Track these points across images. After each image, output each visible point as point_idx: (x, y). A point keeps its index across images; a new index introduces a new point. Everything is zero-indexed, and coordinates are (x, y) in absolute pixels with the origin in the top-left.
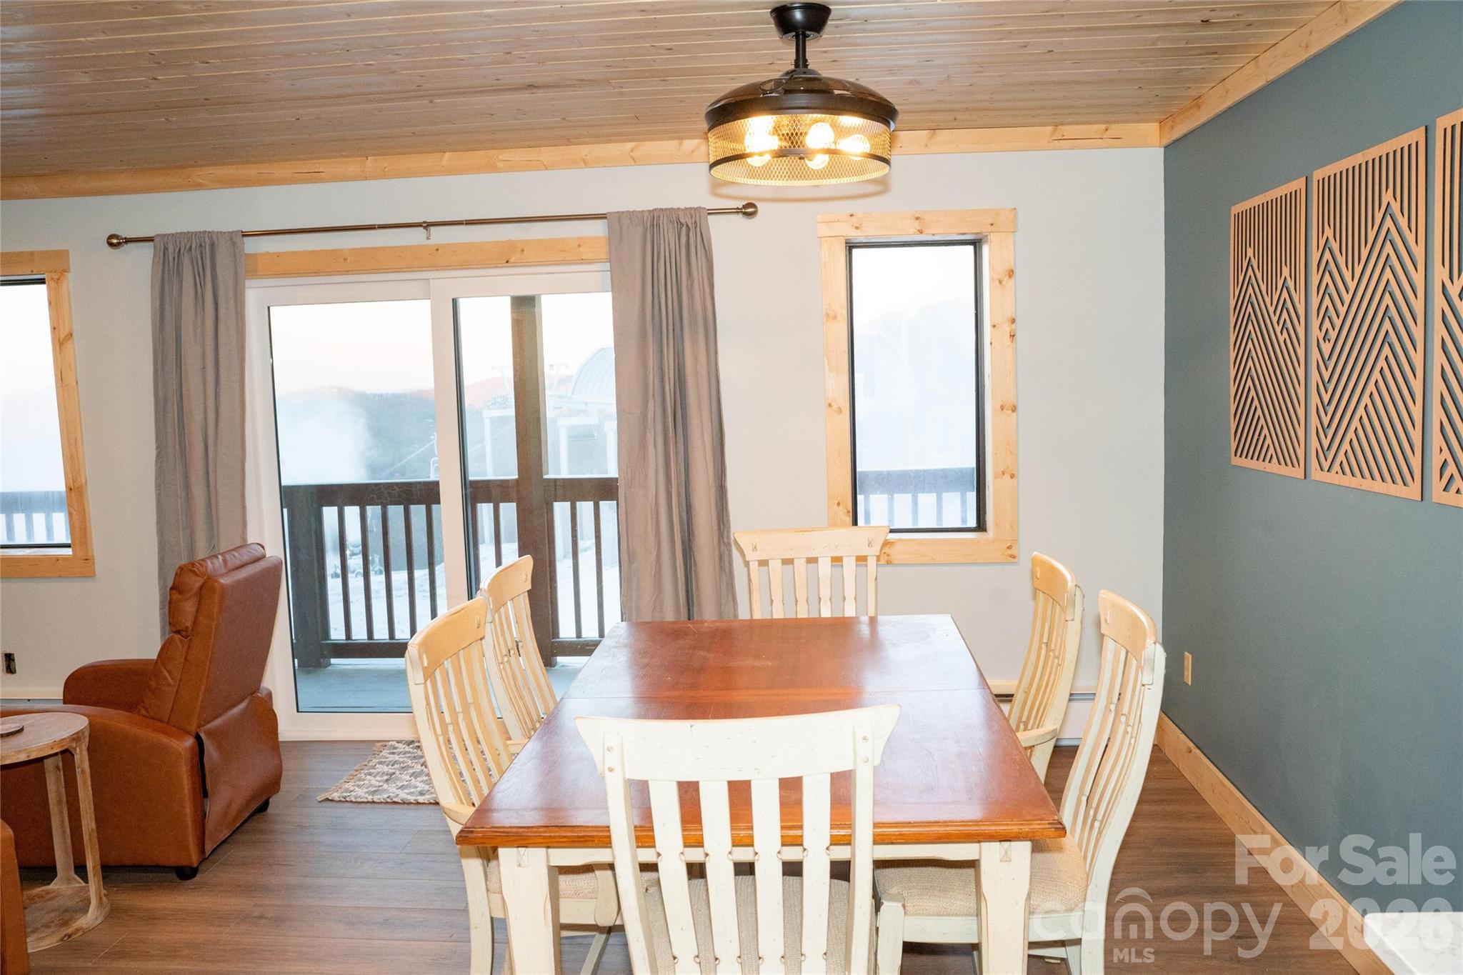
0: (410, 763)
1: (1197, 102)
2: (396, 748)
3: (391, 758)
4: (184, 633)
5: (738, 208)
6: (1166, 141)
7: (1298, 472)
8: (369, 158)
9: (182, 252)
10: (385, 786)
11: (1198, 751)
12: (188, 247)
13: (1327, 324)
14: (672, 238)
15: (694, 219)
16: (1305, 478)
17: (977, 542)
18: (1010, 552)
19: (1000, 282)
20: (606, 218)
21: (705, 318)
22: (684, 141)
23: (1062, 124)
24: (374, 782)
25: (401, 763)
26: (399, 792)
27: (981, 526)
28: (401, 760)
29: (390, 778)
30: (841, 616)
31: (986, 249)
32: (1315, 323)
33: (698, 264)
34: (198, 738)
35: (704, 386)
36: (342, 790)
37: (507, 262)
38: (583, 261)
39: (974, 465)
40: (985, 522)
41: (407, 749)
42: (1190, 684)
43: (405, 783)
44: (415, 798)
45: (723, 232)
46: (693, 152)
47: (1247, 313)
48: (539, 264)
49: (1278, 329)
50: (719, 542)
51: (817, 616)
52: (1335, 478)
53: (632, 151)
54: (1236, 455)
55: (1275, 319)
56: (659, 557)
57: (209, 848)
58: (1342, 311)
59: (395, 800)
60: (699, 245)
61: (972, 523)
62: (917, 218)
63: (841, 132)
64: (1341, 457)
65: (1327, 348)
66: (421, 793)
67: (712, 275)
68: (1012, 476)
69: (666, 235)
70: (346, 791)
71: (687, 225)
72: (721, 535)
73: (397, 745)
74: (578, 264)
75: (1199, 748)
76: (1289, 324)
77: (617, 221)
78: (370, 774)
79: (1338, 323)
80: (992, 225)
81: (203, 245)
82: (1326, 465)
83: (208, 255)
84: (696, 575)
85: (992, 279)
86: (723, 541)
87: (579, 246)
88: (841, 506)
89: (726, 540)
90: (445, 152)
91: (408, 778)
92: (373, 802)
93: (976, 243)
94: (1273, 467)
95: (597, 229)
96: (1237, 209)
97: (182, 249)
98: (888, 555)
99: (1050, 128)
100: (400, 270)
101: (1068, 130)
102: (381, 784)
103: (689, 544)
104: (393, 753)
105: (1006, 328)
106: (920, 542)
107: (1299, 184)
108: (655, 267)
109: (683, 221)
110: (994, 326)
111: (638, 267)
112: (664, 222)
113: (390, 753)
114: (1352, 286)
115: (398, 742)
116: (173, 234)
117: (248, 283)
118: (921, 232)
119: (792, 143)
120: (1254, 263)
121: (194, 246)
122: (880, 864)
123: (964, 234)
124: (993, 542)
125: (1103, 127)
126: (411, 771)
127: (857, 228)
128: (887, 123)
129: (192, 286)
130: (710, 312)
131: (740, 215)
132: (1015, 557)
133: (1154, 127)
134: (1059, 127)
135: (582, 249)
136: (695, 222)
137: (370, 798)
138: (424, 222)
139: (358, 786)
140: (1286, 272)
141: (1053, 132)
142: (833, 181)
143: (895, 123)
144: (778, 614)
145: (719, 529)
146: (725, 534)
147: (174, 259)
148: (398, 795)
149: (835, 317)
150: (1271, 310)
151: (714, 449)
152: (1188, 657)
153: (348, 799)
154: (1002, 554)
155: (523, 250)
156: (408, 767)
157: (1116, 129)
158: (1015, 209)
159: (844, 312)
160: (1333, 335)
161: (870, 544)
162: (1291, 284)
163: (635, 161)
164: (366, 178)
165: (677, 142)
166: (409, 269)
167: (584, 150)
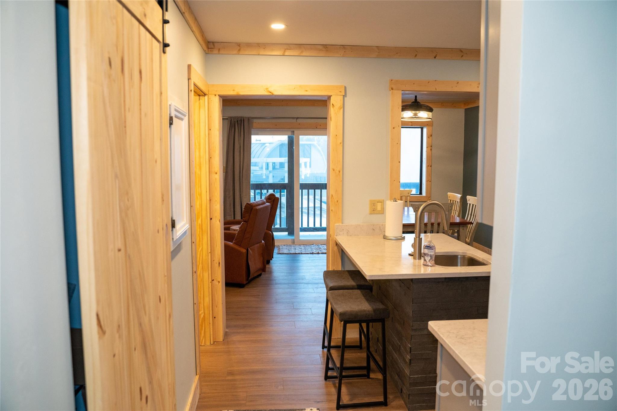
6: (465, 108)
9: (235, 121)
17: (422, 197)
18: (429, 199)
19: (429, 137)
31: (425, 129)
62: (411, 122)
80: (426, 124)
83: (243, 122)
93: (422, 128)
100: (289, 128)
101: (445, 104)
105: (430, 148)
110: (427, 147)
118: (412, 125)
121: (239, 120)
124: (425, 197)
125: (452, 104)
133: (463, 104)
138: (297, 117)
141: (441, 104)
155: (320, 125)
157: (455, 104)
164: (282, 106)
166: (292, 128)
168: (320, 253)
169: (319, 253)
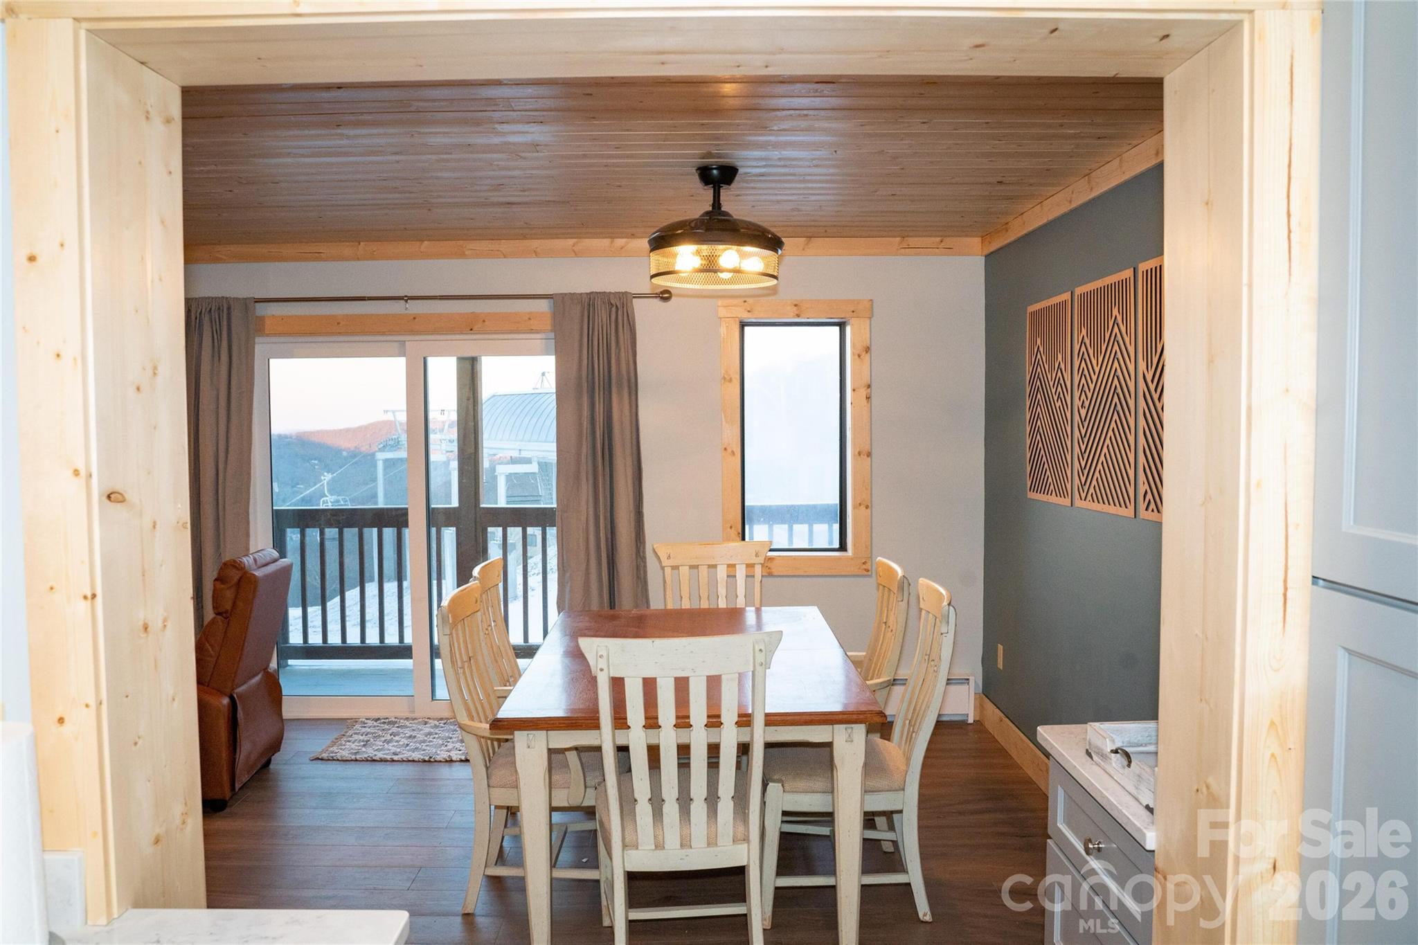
0: (380, 733)
1: (1006, 227)
2: (366, 723)
3: (364, 730)
4: (224, 615)
5: (657, 294)
6: (986, 252)
7: (1067, 502)
8: (362, 243)
9: (203, 313)
10: (364, 749)
11: (1007, 719)
12: (208, 310)
13: (1083, 396)
14: (604, 316)
15: (622, 301)
16: (1072, 506)
17: (839, 558)
18: (864, 567)
19: (859, 356)
20: (552, 298)
21: (629, 381)
22: (615, 240)
23: (908, 236)
24: (353, 746)
25: (373, 733)
26: (376, 753)
27: (843, 547)
28: (373, 731)
29: (366, 745)
30: (734, 607)
31: (848, 329)
32: (1077, 395)
33: (624, 337)
34: (232, 698)
35: (627, 432)
36: (329, 752)
37: (471, 330)
38: (532, 331)
39: (838, 502)
40: (846, 543)
41: (375, 724)
42: (1001, 668)
43: (381, 747)
44: (390, 757)
45: (644, 312)
46: (622, 248)
47: (1038, 386)
48: (496, 333)
49: (1056, 398)
50: (637, 557)
51: (716, 607)
52: (1088, 505)
53: (573, 246)
54: (1030, 490)
55: (1054, 391)
56: (587, 569)
57: (237, 786)
58: (1092, 387)
59: (374, 758)
60: (625, 322)
61: (837, 545)
62: (796, 305)
63: (743, 256)
64: (1092, 490)
65: (1083, 412)
66: (395, 754)
67: (635, 347)
68: (867, 507)
69: (600, 313)
70: (332, 752)
71: (617, 306)
72: (638, 551)
73: (366, 721)
74: (528, 333)
75: (1008, 718)
76: (1062, 395)
77: (561, 302)
78: (349, 741)
79: (1089, 396)
80: (853, 312)
81: (221, 308)
82: (1083, 496)
83: (225, 317)
84: (618, 582)
85: (853, 354)
86: (640, 555)
87: (530, 319)
88: (733, 529)
89: (641, 554)
90: (423, 241)
91: (381, 743)
92: (356, 760)
93: (842, 325)
94: (1053, 499)
95: (543, 306)
96: (1031, 309)
97: (203, 310)
98: (769, 568)
99: (898, 239)
100: (384, 334)
101: (913, 241)
102: (360, 748)
103: (612, 557)
104: (365, 727)
105: (863, 392)
106: (795, 558)
107: (1067, 296)
108: (590, 338)
109: (613, 302)
110: (854, 390)
111: (577, 337)
112: (598, 303)
113: (362, 727)
114: (1097, 370)
115: (367, 719)
116: (196, 299)
117: (257, 340)
118: (798, 316)
119: (710, 261)
120: (1041, 349)
121: (213, 309)
122: (769, 746)
123: (831, 318)
124: (852, 559)
125: (939, 239)
126: (383, 739)
127: (749, 311)
128: (776, 252)
129: (210, 339)
130: (632, 374)
131: (658, 299)
132: (868, 571)
133: (977, 240)
134: (906, 239)
135: (532, 322)
136: (623, 304)
137: (353, 757)
138: (406, 296)
139: (341, 749)
140: (1060, 356)
141: (901, 243)
142: (736, 287)
143: (781, 250)
144: (686, 605)
145: (637, 545)
146: (642, 549)
147: (196, 318)
148: (375, 755)
149: (730, 380)
150: (1051, 384)
151: (634, 483)
152: (1000, 647)
153: (335, 758)
154: (859, 568)
155: (484, 321)
156: (379, 736)
157: (949, 242)
158: (871, 300)
159: (738, 377)
160: (1087, 404)
161: (757, 555)
162: (1062, 366)
163: (576, 254)
164: (358, 259)
165: (609, 240)
166: (391, 332)
167: (535, 244)
168: (455, 761)
169: (454, 759)
